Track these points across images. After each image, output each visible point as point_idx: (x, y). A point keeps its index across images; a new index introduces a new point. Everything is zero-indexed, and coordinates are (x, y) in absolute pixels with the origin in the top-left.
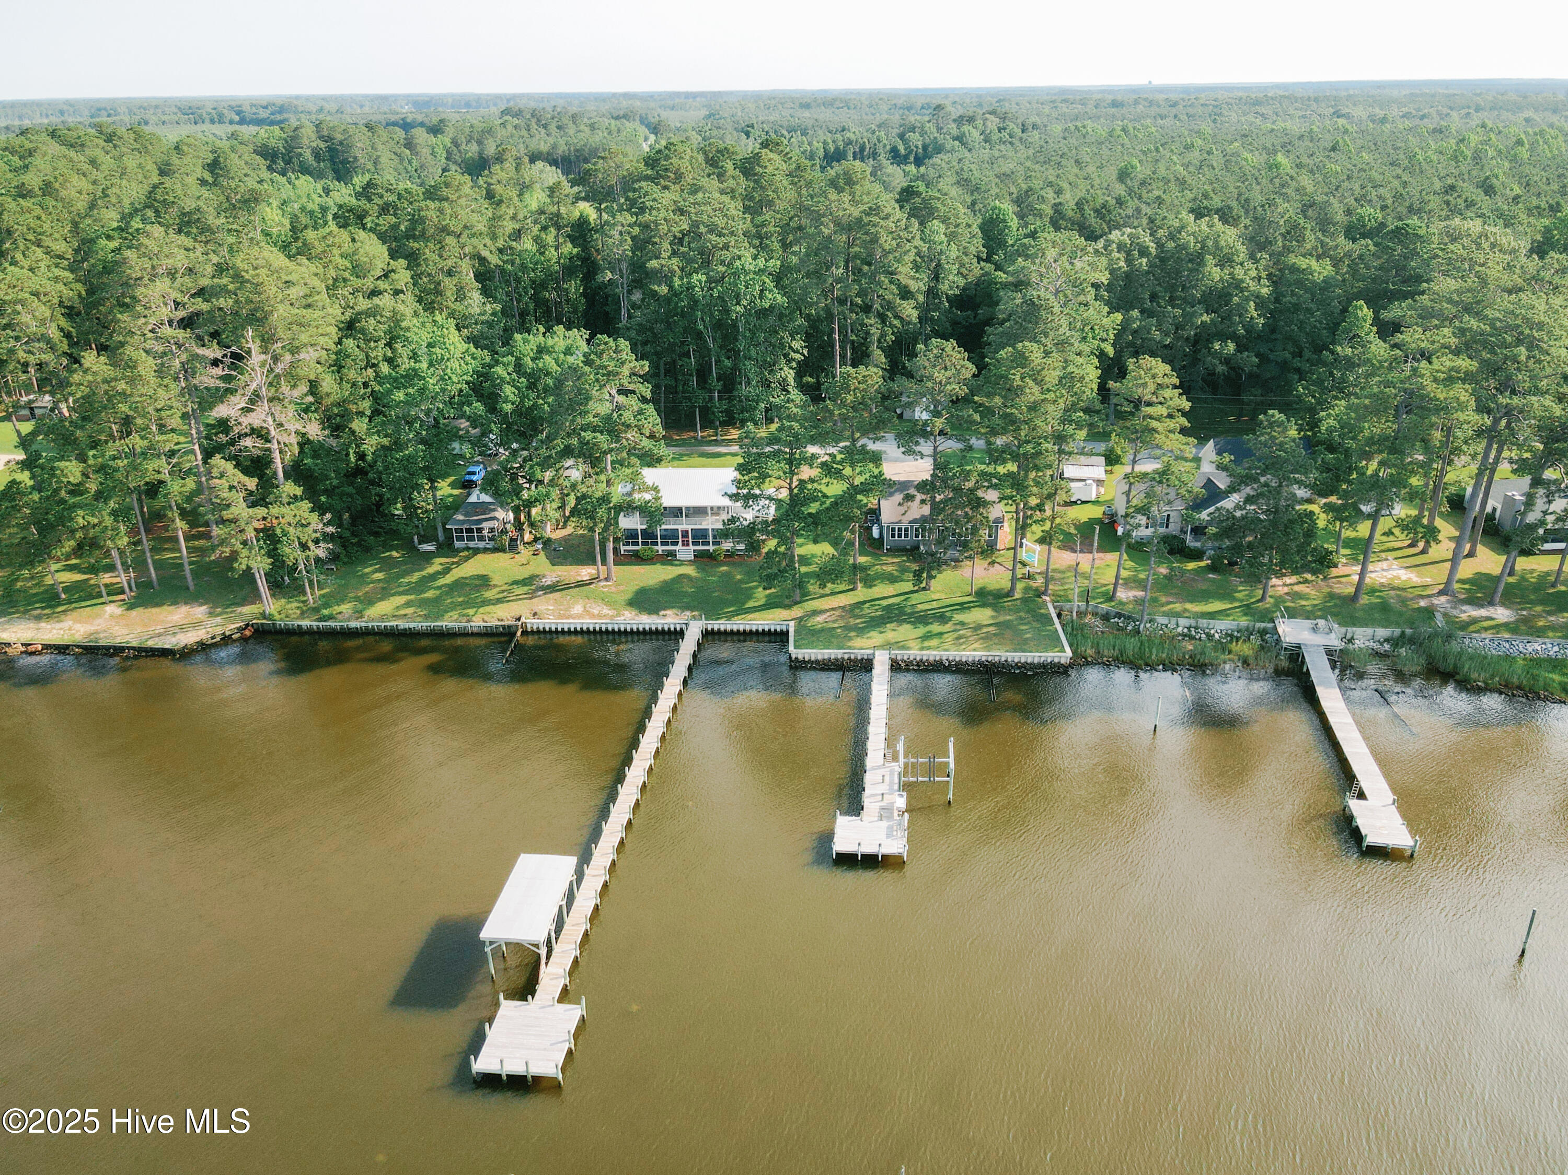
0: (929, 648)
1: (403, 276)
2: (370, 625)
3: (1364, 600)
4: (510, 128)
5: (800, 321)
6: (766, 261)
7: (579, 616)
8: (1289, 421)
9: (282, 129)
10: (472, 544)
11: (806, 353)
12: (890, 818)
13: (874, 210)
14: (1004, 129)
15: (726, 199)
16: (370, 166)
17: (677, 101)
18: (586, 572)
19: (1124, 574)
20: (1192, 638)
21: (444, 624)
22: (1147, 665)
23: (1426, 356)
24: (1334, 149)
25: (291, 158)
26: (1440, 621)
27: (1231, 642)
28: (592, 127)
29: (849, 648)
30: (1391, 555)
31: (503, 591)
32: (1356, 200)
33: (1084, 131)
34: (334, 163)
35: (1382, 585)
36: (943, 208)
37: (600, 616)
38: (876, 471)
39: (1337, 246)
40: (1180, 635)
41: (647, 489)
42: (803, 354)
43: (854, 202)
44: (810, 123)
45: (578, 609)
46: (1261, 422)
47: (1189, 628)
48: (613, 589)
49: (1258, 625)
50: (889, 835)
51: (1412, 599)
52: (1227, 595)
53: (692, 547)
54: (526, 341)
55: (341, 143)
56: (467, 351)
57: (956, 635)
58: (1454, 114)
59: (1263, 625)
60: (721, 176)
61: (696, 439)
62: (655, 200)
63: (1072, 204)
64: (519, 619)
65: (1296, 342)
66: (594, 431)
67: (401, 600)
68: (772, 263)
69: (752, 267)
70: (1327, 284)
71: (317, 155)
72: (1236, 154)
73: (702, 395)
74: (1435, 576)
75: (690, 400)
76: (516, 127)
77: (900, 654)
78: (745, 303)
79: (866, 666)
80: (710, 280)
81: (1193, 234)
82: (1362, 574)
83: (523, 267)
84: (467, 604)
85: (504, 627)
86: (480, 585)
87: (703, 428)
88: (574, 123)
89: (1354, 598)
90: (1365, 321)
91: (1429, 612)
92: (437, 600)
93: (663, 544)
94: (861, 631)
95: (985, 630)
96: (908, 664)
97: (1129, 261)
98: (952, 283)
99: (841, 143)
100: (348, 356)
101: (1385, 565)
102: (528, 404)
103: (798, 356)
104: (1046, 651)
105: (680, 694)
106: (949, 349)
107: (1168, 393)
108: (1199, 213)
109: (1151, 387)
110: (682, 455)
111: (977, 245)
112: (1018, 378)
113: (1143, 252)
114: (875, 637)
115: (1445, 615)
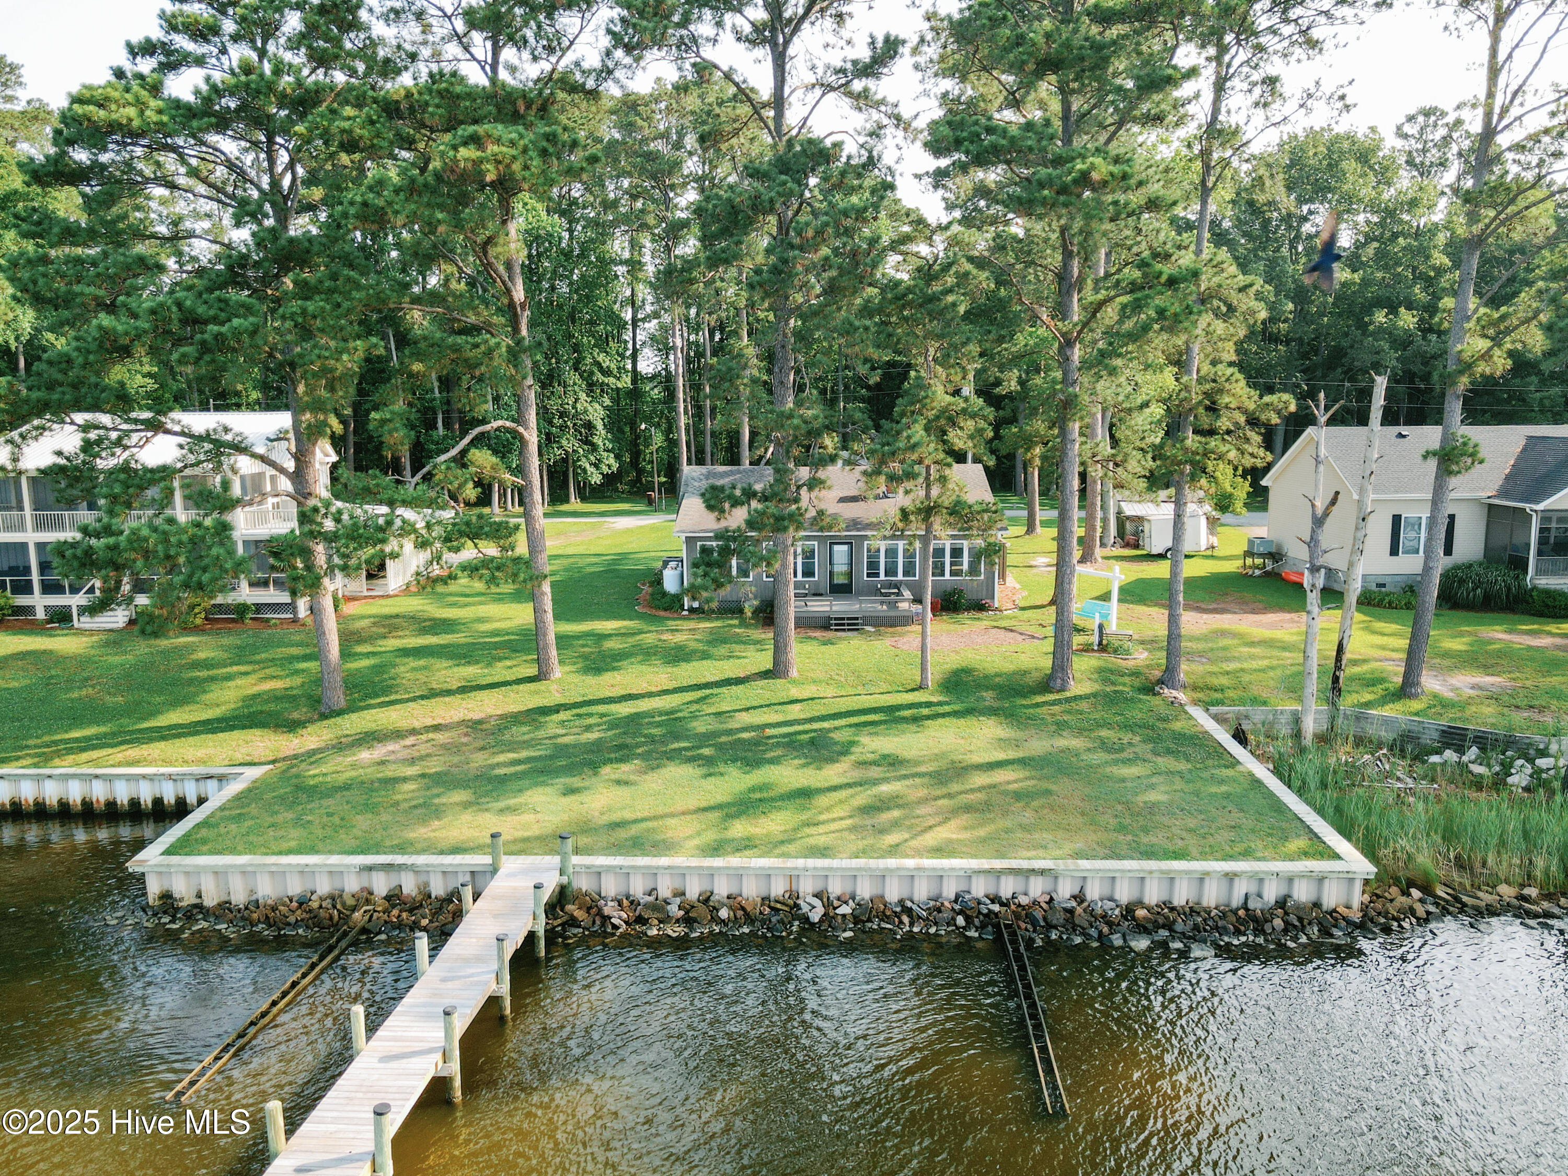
0: (746, 845)
57: (862, 797)
95: (980, 779)
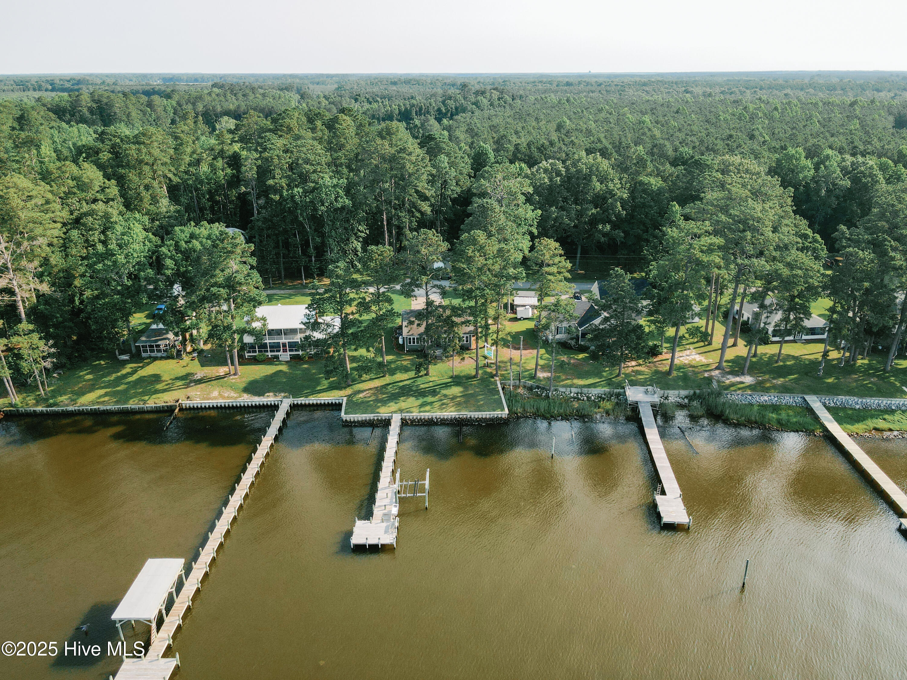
0: (425, 411)
1: (114, 190)
2: (81, 408)
3: (675, 373)
4: (213, 95)
5: (362, 214)
6: (339, 180)
7: (215, 398)
8: (626, 274)
9: (70, 95)
10: (153, 354)
11: (368, 233)
12: (388, 520)
13: (403, 150)
14: (502, 98)
15: (316, 143)
16: (124, 118)
17: (322, 79)
18: (222, 370)
19: (541, 362)
20: (579, 399)
21: (129, 406)
22: (552, 417)
23: (696, 236)
24: (677, 112)
25: (74, 113)
26: (715, 385)
27: (600, 401)
28: (264, 95)
29: (378, 413)
30: (692, 347)
31: (169, 384)
32: (680, 143)
33: (546, 100)
34: (102, 116)
35: (685, 365)
36: (447, 148)
37: (228, 398)
38: (390, 308)
39: (665, 170)
40: (572, 398)
41: (258, 320)
42: (366, 233)
43: (391, 145)
44: (394, 93)
45: (215, 393)
46: (612, 275)
47: (577, 394)
48: (238, 380)
49: (616, 390)
50: (386, 532)
51: (701, 372)
52: (598, 374)
53: (289, 353)
54: (182, 231)
55: (106, 104)
56: (147, 236)
57: (441, 403)
58: (748, 91)
59: (618, 390)
60: (313, 130)
61: (302, 284)
62: (272, 144)
63: (525, 145)
64: (178, 401)
65: (644, 224)
66: (219, 287)
67: (102, 392)
68: (341, 181)
69: (329, 184)
70: (660, 191)
71: (91, 110)
72: (624, 115)
73: (304, 259)
74: (713, 359)
75: (297, 262)
76: (217, 95)
77: (407, 416)
78: (327, 204)
79: (386, 423)
80: (305, 192)
81: (585, 164)
82: (673, 358)
83: (201, 182)
84: (144, 394)
85: (167, 406)
86: (155, 381)
87: (306, 278)
88: (253, 93)
89: (669, 373)
90: (677, 213)
91: (709, 380)
92: (126, 391)
93: (271, 351)
94: (384, 402)
96: (413, 421)
97: (551, 179)
98: (454, 190)
99: (408, 106)
100: (71, 241)
101: (688, 352)
102: (182, 269)
103: (363, 235)
104: (494, 411)
105: (272, 445)
106: (430, 235)
107: (557, 259)
108: (589, 152)
109: (547, 256)
110: (291, 295)
111: (467, 169)
112: (470, 252)
113: (558, 174)
114: (393, 406)
115: (718, 382)
